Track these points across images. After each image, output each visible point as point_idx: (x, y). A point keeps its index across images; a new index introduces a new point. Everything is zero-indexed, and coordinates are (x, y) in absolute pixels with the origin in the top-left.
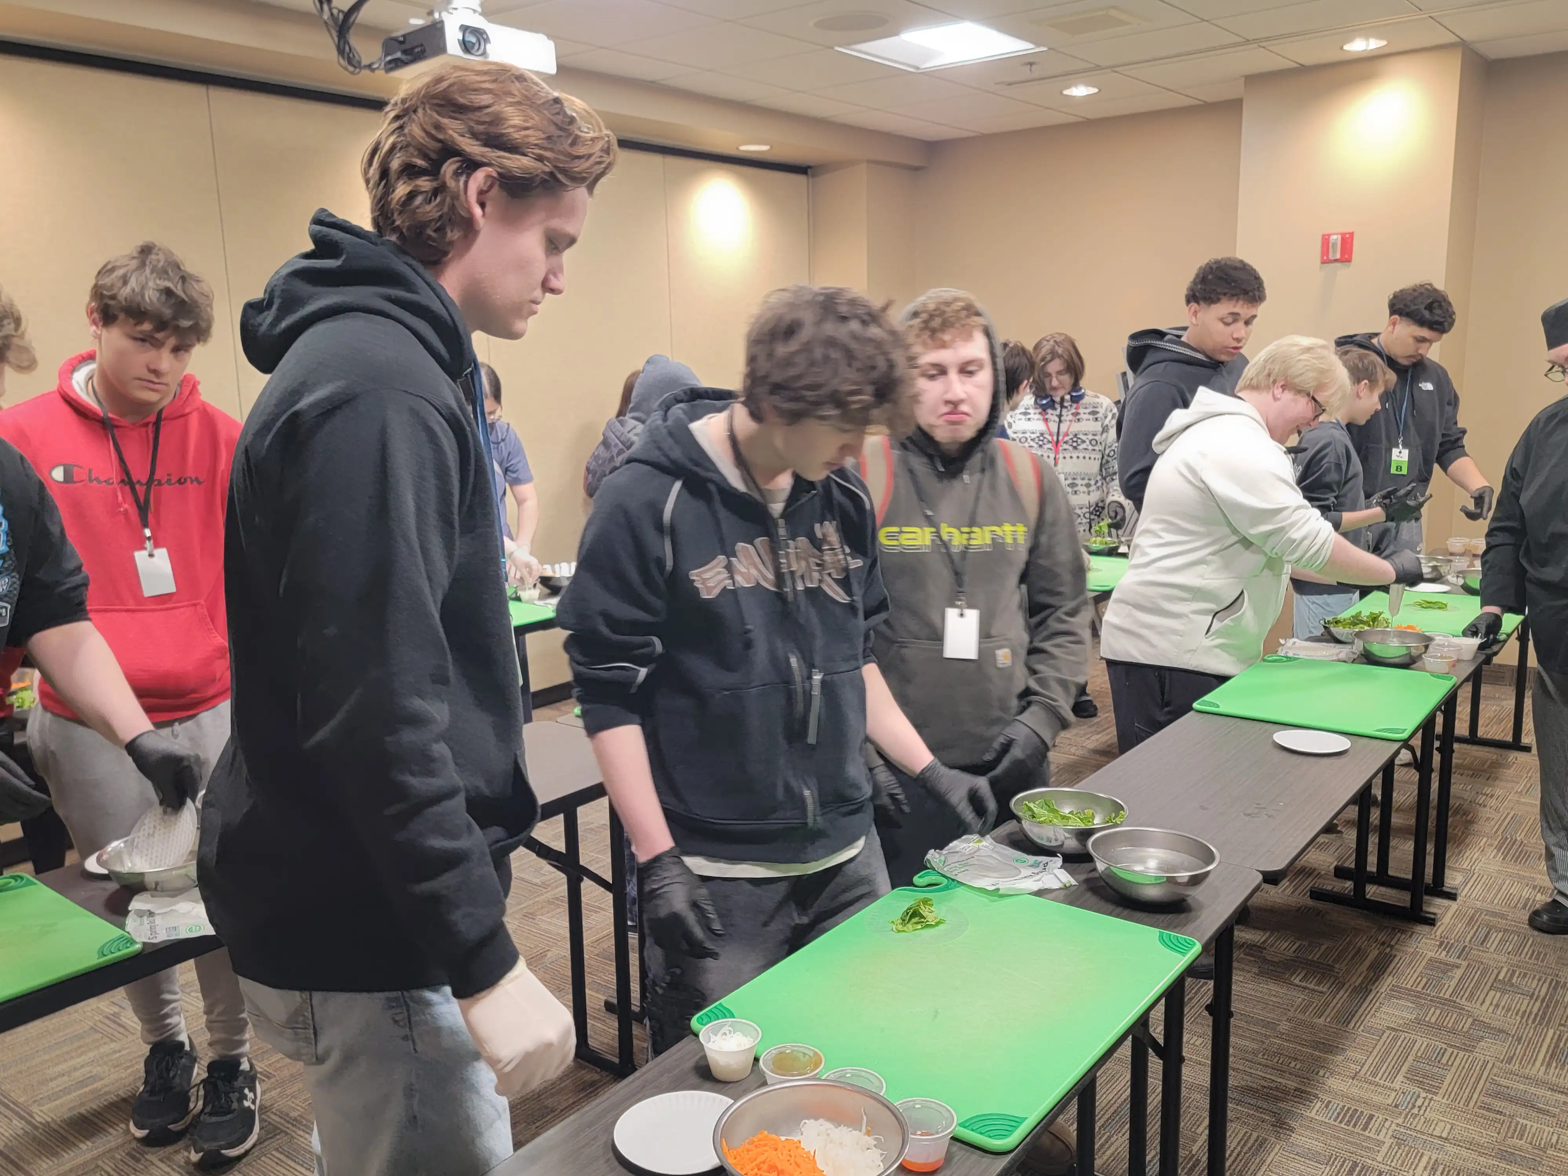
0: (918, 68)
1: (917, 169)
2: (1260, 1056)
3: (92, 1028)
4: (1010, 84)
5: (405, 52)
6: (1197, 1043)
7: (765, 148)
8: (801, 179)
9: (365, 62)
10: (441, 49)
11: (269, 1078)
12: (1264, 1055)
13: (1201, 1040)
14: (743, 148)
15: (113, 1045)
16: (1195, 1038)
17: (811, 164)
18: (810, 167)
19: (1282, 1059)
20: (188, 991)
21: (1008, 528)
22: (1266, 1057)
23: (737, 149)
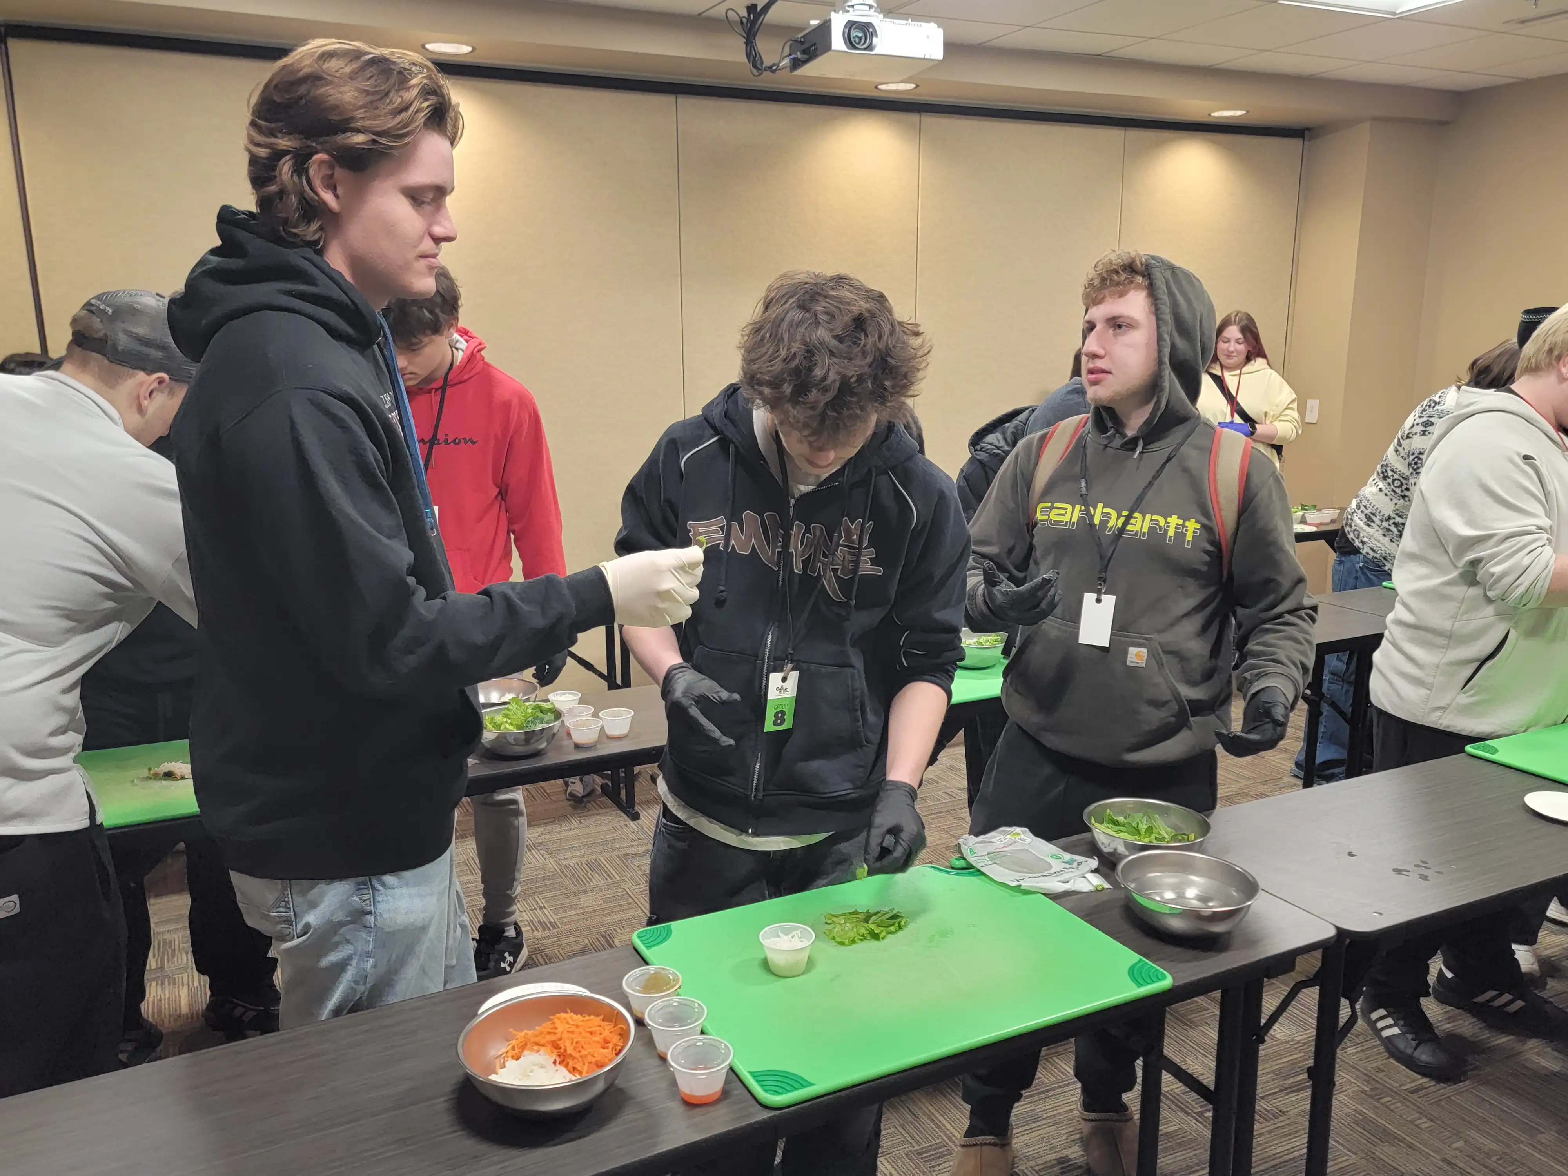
0: (1394, 14)
1: (1442, 123)
2: (1494, 1159)
3: (465, 862)
4: (1523, 22)
5: (804, 52)
6: (1423, 1126)
7: (1239, 113)
8: (1295, 144)
9: (767, 62)
10: (828, 47)
11: (554, 928)
12: (1498, 1160)
13: (1430, 1123)
14: (1216, 114)
15: (470, 877)
16: (1424, 1120)
17: (1310, 126)
18: (1308, 129)
19: (1519, 1169)
20: (539, 848)
21: (1174, 521)
22: (1500, 1162)
23: (1210, 115)
